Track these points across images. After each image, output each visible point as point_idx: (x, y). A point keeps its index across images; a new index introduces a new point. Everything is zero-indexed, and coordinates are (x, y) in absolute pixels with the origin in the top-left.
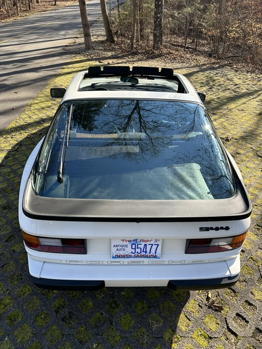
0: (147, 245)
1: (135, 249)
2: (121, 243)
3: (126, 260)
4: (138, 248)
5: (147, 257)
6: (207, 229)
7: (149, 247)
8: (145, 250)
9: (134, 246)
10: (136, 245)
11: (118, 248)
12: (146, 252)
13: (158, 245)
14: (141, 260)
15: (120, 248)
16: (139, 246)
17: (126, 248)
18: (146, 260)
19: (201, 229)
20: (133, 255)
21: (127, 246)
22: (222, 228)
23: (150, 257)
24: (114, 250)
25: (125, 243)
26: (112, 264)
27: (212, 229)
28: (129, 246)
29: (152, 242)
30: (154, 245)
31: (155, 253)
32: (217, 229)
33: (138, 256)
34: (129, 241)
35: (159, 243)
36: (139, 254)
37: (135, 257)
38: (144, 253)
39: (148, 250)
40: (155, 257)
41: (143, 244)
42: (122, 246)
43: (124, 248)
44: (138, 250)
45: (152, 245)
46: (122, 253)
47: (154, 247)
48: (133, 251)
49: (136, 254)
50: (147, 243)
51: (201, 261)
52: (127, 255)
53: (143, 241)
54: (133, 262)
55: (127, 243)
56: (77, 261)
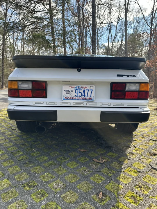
0: (85, 90)
1: (78, 93)
2: (69, 89)
3: (72, 103)
4: (79, 93)
5: (85, 99)
6: (122, 76)
7: (86, 92)
8: (84, 94)
9: (77, 91)
10: (79, 90)
11: (67, 92)
12: (85, 95)
13: (92, 90)
14: (81, 102)
15: (68, 92)
16: (80, 91)
17: (72, 92)
18: (85, 103)
19: (118, 76)
20: (76, 97)
21: (72, 91)
23: (87, 100)
24: (64, 93)
25: (71, 89)
26: (63, 105)
27: (124, 75)
28: (74, 91)
29: (88, 89)
30: (89, 91)
31: (91, 96)
32: (128, 76)
33: (79, 99)
34: (74, 88)
36: (80, 97)
37: (78, 99)
38: (84, 96)
39: (86, 95)
40: (91, 99)
41: (83, 89)
42: (70, 91)
43: (70, 92)
44: (80, 94)
45: (88, 90)
46: (69, 96)
47: (90, 92)
48: (77, 95)
49: (78, 97)
50: (85, 89)
51: (121, 105)
52: (73, 98)
53: (83, 88)
54: (76, 103)
55: (73, 89)
56: (40, 103)
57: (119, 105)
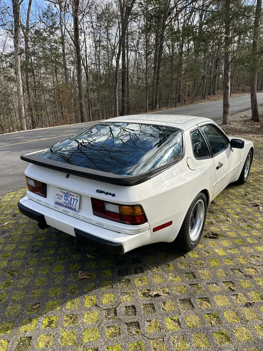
2: (60, 193)
3: (61, 208)
4: (67, 200)
5: (71, 208)
6: (101, 192)
7: (73, 200)
8: (70, 203)
9: (66, 197)
11: (58, 196)
14: (68, 210)
16: (69, 199)
17: (62, 198)
18: (71, 212)
19: (98, 191)
20: (65, 204)
21: (62, 196)
22: (110, 194)
24: (56, 197)
26: (55, 209)
27: (104, 192)
28: (64, 196)
29: (75, 198)
31: (75, 207)
32: (107, 194)
34: (64, 193)
35: (78, 199)
36: (68, 205)
37: (65, 207)
39: (72, 204)
40: (75, 210)
42: (60, 196)
44: (67, 202)
46: (59, 201)
47: (76, 201)
48: (65, 201)
50: (73, 197)
51: (101, 224)
52: (62, 204)
53: (71, 195)
54: (64, 211)
55: (62, 194)
56: (40, 201)
57: (99, 224)
